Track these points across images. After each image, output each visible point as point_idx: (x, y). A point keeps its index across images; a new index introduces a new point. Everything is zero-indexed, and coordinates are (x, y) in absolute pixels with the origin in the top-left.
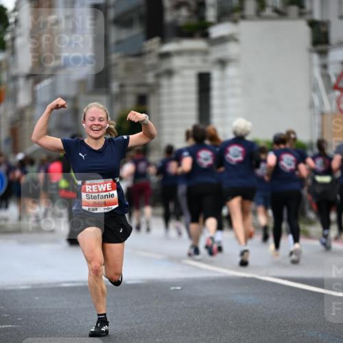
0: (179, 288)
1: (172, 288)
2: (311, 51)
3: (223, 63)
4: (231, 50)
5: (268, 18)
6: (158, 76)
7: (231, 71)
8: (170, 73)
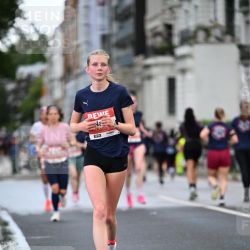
0: (155, 213)
1: (151, 213)
2: (239, 64)
3: (183, 71)
4: (188, 63)
5: (213, 43)
6: (143, 79)
7: (189, 76)
8: (150, 78)
